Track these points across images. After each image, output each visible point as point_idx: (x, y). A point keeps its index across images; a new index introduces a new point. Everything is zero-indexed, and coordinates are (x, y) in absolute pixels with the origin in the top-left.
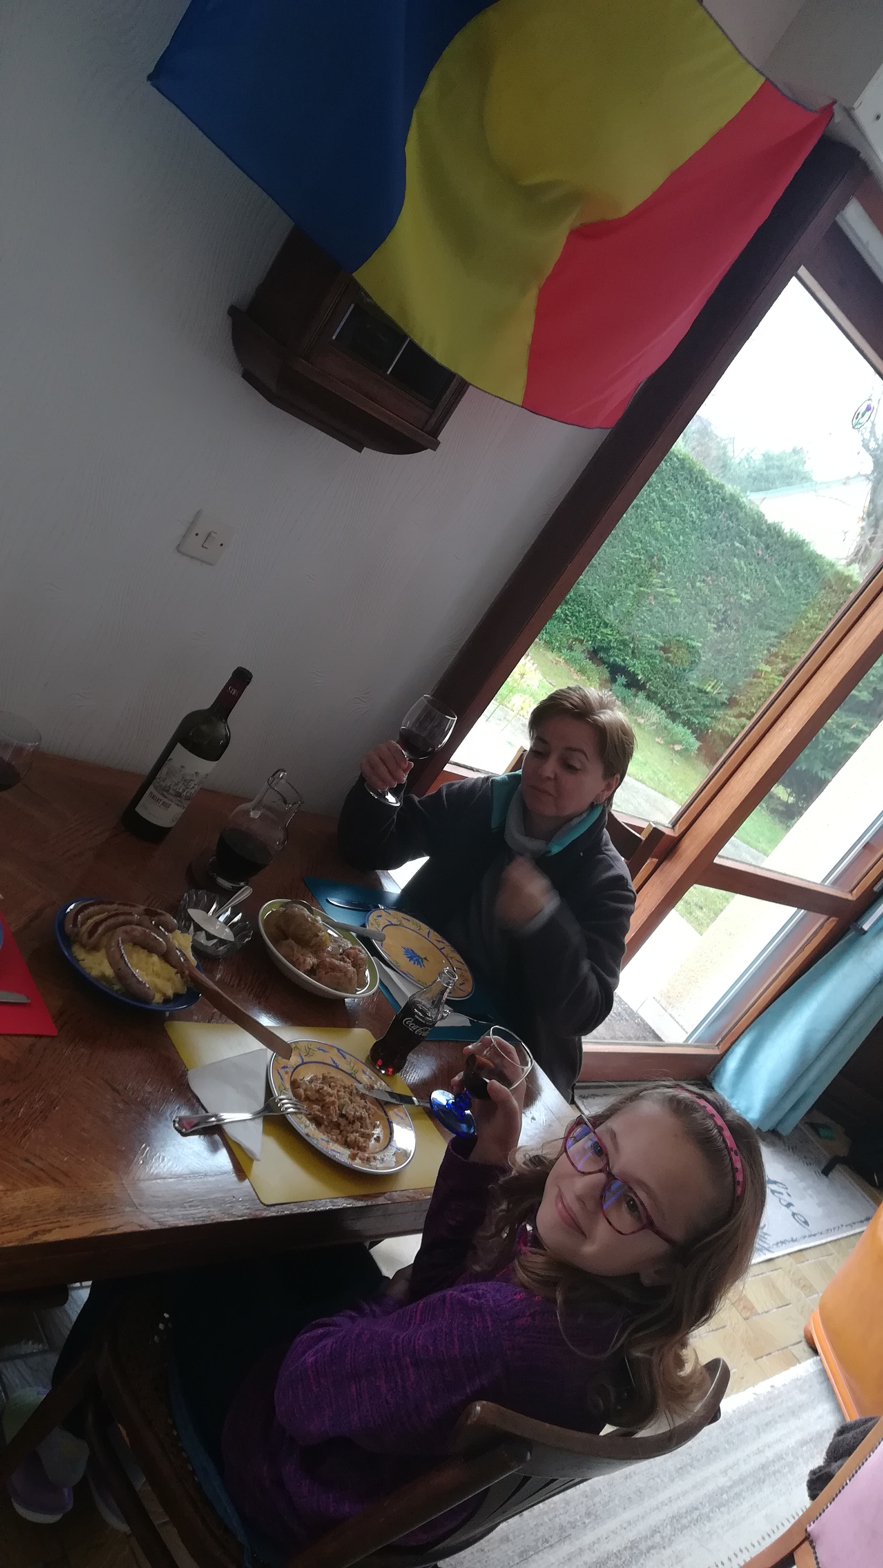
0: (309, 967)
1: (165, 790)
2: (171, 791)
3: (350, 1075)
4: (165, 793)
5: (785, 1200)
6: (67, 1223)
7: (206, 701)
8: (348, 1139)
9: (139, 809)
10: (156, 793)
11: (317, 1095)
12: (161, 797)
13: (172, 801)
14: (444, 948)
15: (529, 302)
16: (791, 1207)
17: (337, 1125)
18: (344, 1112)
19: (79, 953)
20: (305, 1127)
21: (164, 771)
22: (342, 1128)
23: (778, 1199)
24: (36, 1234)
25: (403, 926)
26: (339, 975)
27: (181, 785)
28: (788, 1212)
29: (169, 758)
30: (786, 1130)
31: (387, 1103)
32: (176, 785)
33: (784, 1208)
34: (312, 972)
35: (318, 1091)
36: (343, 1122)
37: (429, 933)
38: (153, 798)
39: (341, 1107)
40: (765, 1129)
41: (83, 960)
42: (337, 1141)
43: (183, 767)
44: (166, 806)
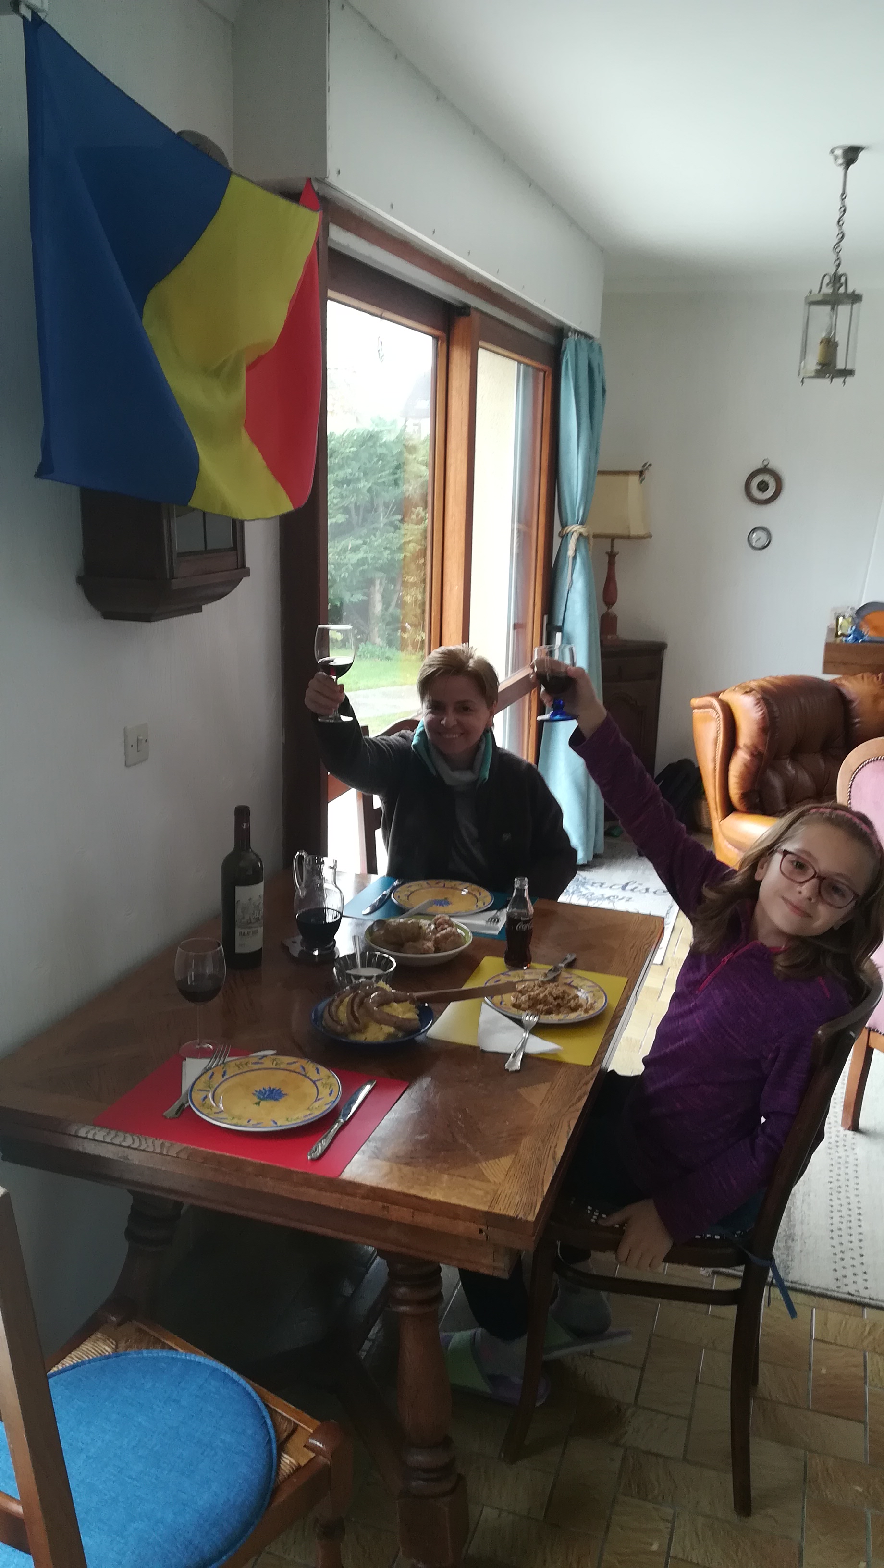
0: (433, 949)
1: (249, 923)
2: (252, 921)
3: (522, 981)
4: (250, 925)
5: (643, 889)
6: (554, 1145)
7: (230, 846)
8: (572, 1006)
9: (238, 950)
10: (243, 931)
11: (531, 1002)
12: (248, 930)
13: (256, 927)
14: (444, 885)
15: (245, 439)
16: (650, 890)
17: (559, 1006)
18: (555, 996)
19: (361, 1038)
20: (554, 1018)
21: (239, 912)
22: (562, 1005)
23: (638, 893)
24: (554, 1158)
25: (413, 892)
26: (452, 938)
27: (255, 912)
28: (650, 895)
29: (236, 900)
30: (601, 850)
31: (555, 977)
32: (253, 914)
33: (647, 894)
34: (437, 950)
35: (529, 999)
36: (559, 1001)
37: (427, 883)
38: (244, 935)
39: (550, 994)
40: (591, 859)
41: (366, 1039)
42: (568, 1013)
43: (250, 899)
44: (255, 933)
